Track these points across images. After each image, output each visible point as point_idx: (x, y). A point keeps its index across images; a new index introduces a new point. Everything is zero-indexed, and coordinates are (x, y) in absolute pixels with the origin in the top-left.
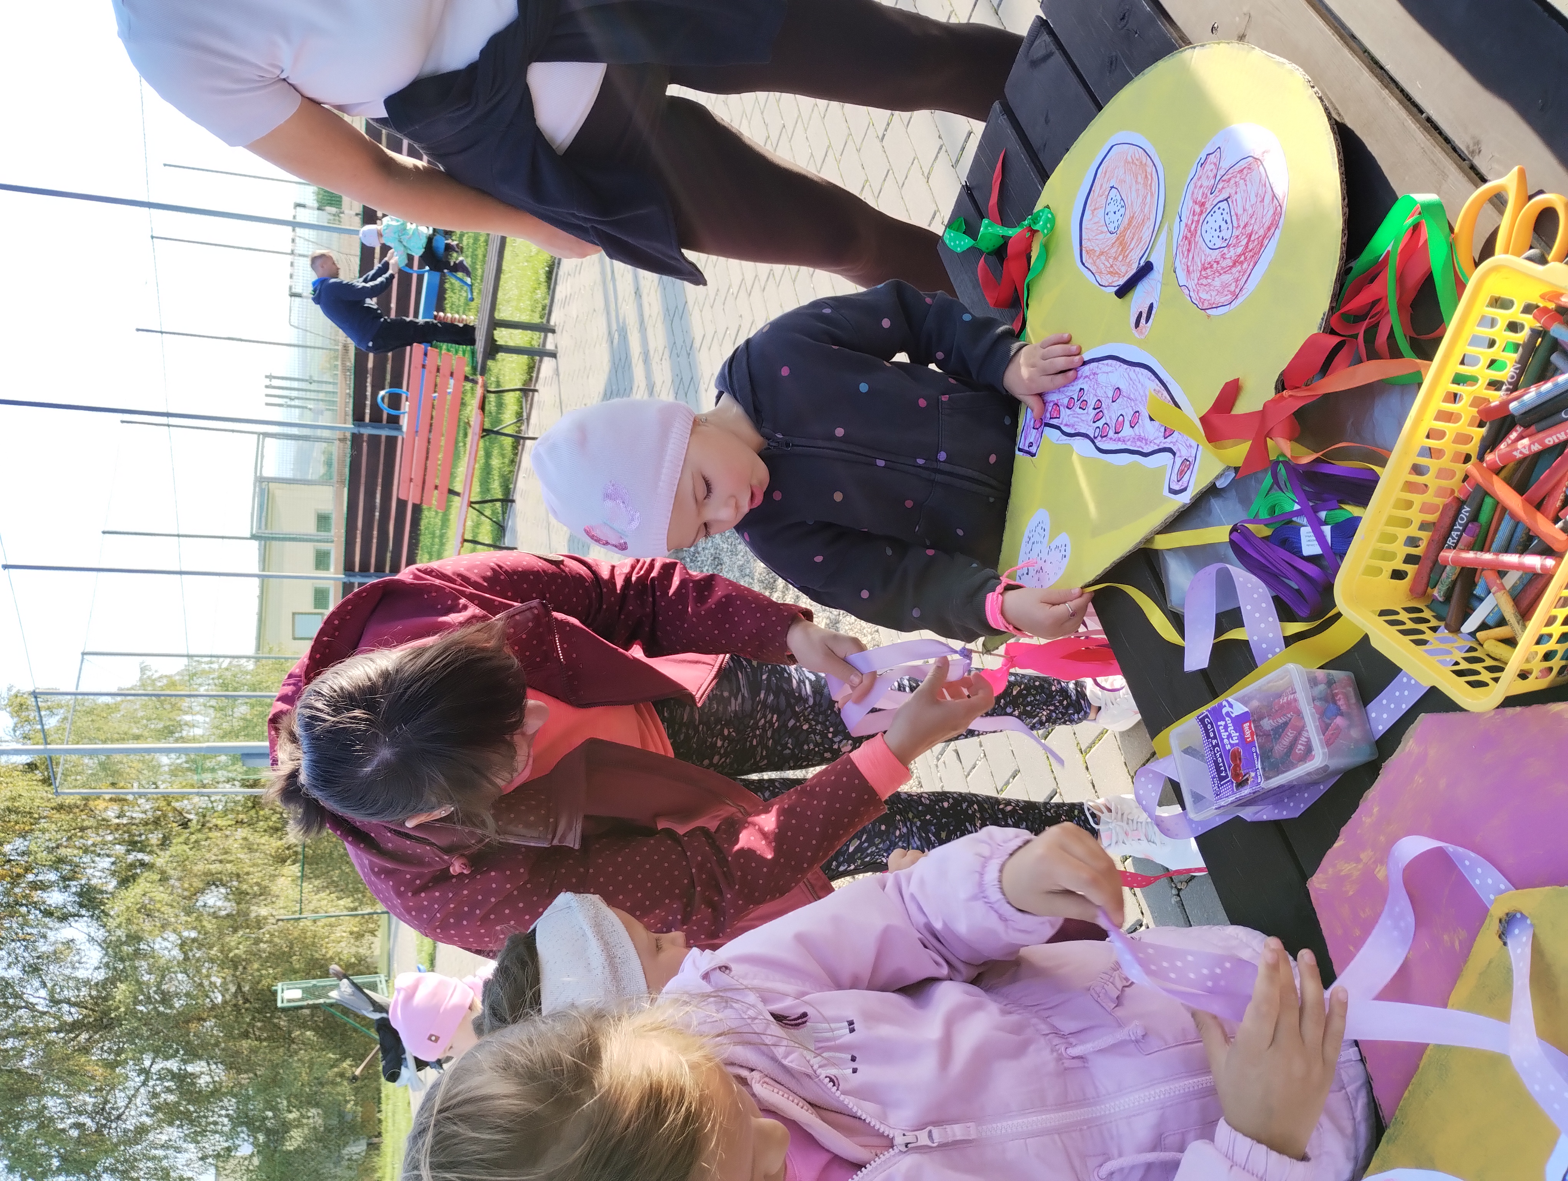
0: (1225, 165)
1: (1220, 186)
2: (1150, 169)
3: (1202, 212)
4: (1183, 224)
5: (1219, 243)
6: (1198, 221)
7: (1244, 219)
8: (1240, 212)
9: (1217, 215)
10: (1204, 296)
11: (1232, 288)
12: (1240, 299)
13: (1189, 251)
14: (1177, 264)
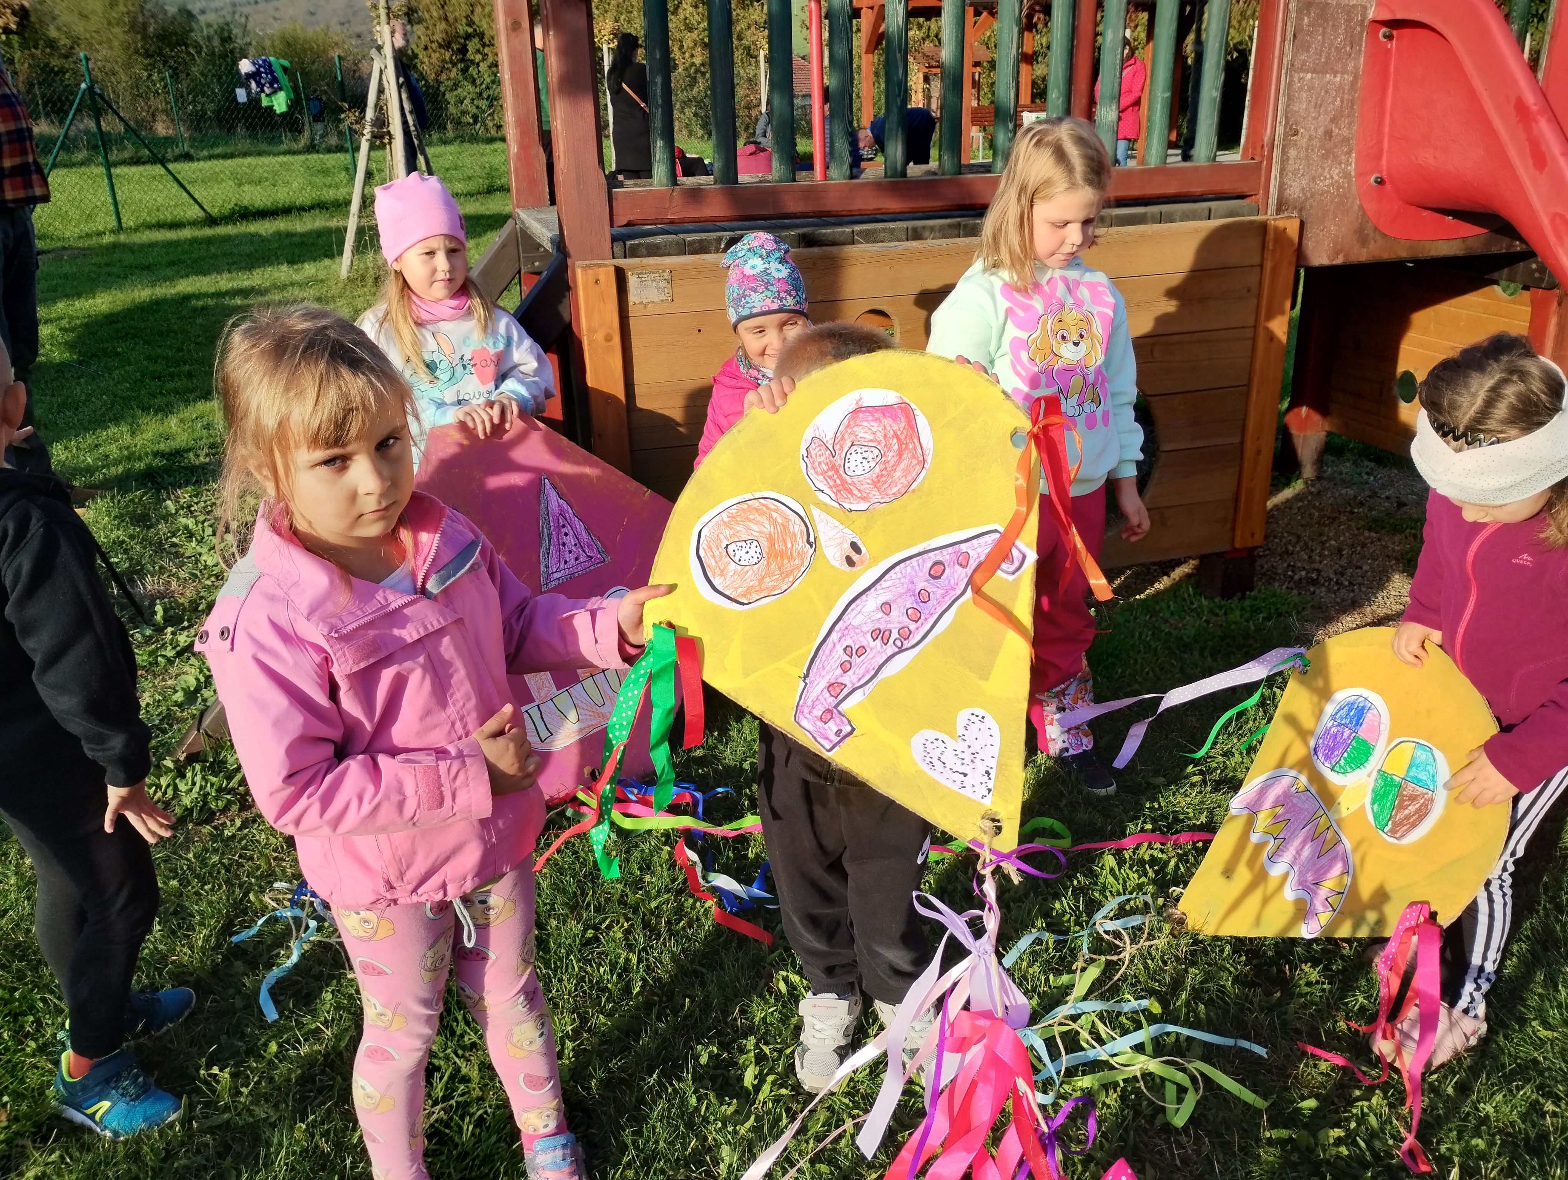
0: (829, 438)
1: (837, 447)
2: (755, 504)
3: (837, 472)
4: (827, 490)
5: (873, 464)
6: (840, 476)
7: (880, 437)
8: (871, 437)
9: (853, 457)
10: (895, 490)
11: (915, 462)
12: (929, 459)
13: (851, 492)
14: (847, 506)
